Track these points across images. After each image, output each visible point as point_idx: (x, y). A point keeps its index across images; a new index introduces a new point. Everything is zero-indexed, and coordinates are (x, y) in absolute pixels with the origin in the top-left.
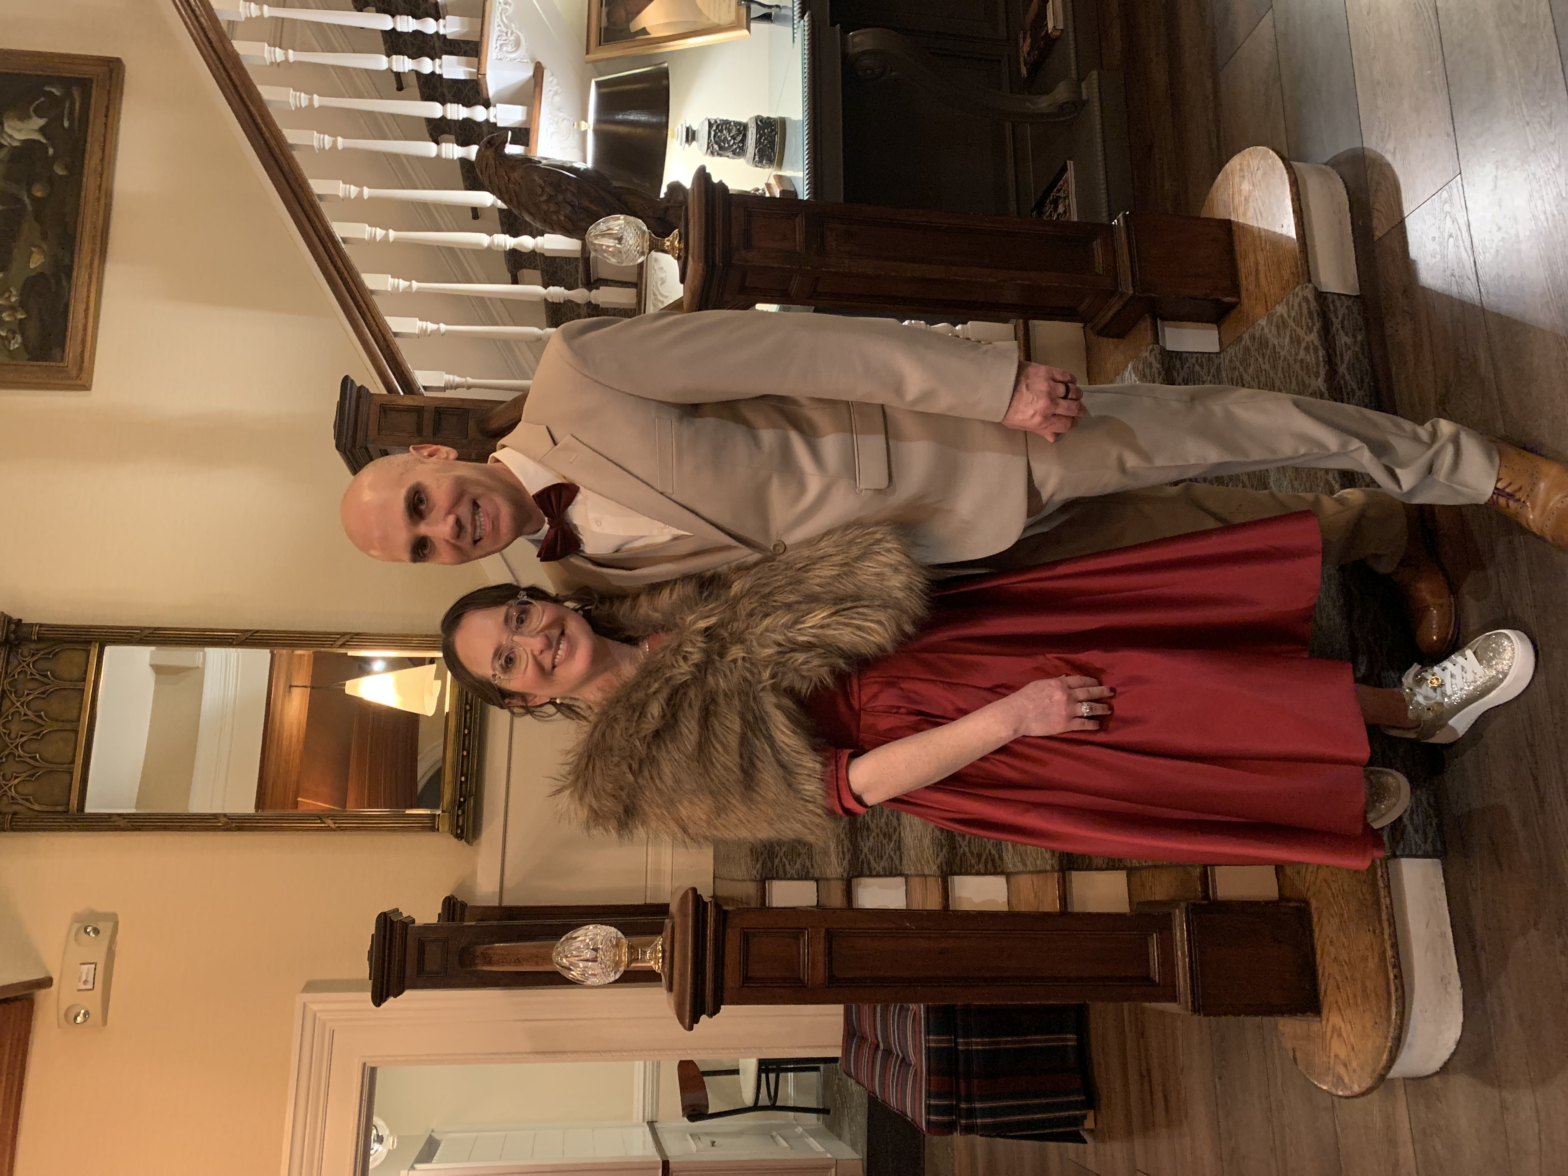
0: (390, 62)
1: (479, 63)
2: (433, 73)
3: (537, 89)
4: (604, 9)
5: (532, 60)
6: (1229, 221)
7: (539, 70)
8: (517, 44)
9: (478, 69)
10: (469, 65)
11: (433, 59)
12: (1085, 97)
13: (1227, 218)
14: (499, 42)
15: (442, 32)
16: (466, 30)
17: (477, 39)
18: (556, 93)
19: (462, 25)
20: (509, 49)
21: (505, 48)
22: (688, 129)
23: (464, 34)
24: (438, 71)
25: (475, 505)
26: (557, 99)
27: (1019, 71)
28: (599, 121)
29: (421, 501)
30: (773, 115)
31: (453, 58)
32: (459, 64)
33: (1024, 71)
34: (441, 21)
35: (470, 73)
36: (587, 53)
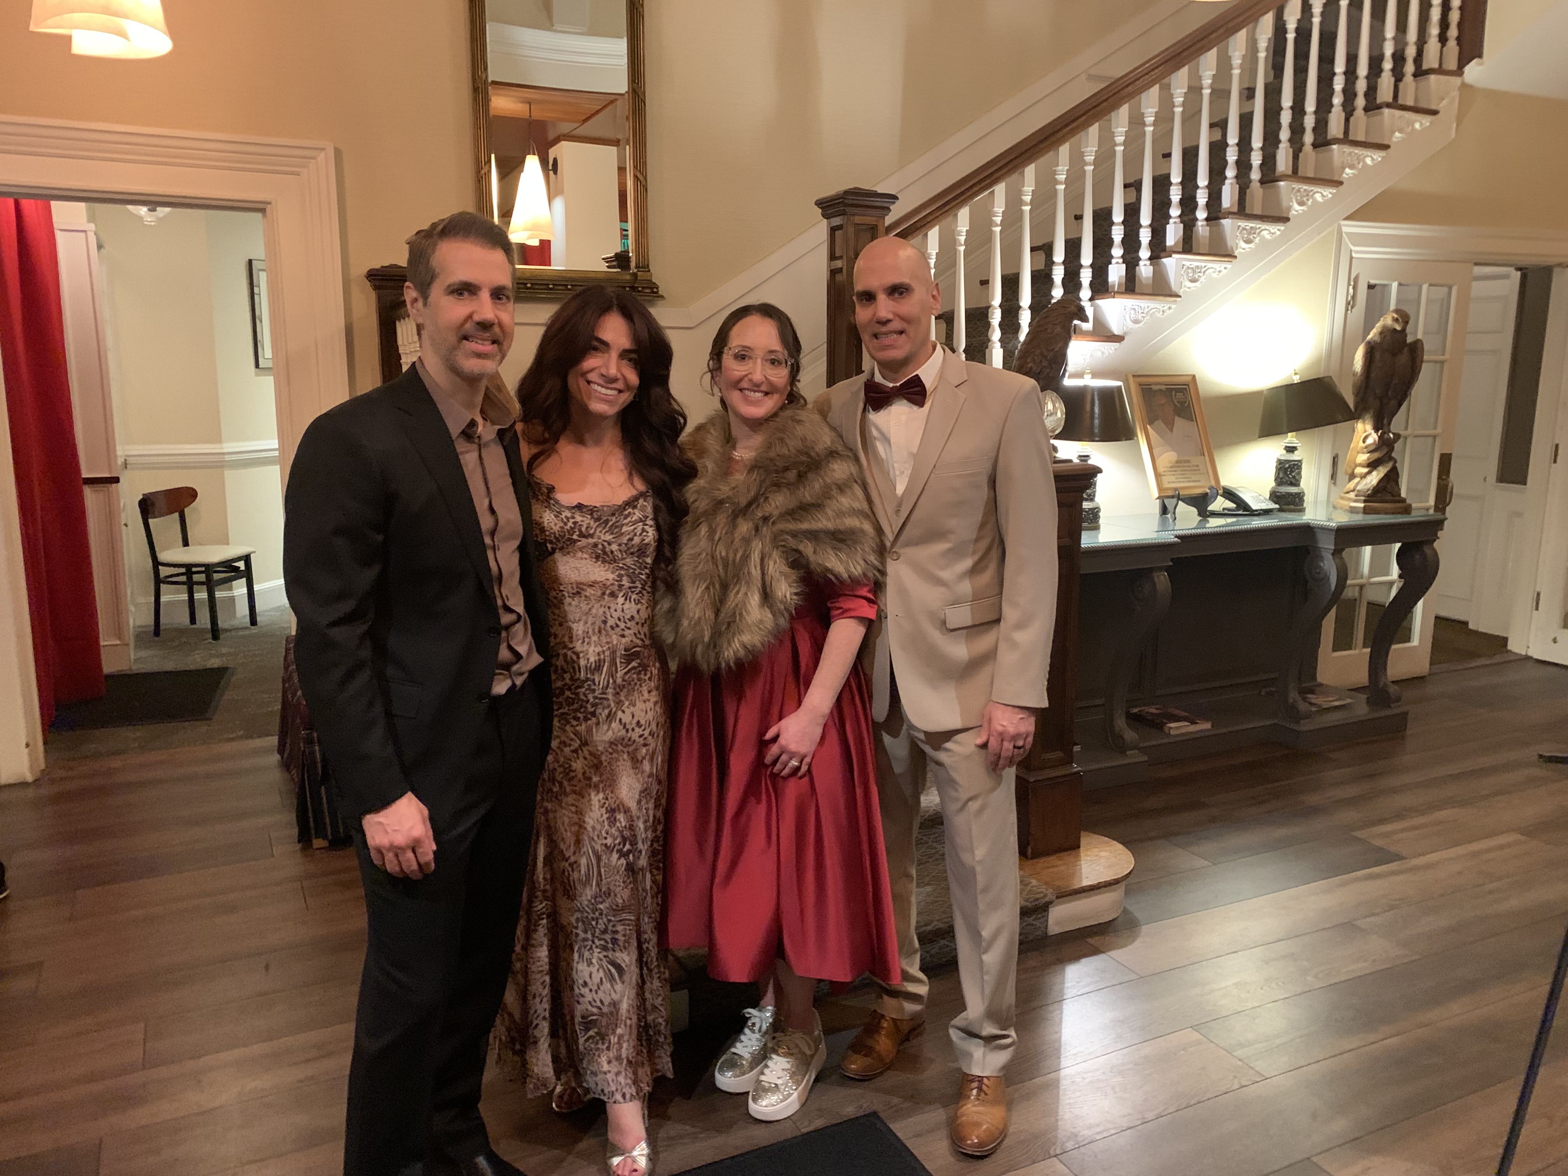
0: (1118, 224)
1: (1122, 293)
2: (1112, 257)
3: (1105, 339)
4: (1163, 387)
5: (1125, 333)
6: (1079, 847)
7: (1119, 339)
8: (1136, 322)
9: (1118, 292)
10: (1119, 284)
11: (1122, 257)
12: (1128, 753)
13: (1082, 845)
14: (1136, 308)
15: (1141, 263)
16: (1144, 282)
17: (1137, 291)
18: (1103, 353)
19: (1147, 278)
20: (1133, 316)
21: (1133, 312)
22: (1088, 456)
23: (1140, 280)
24: (1114, 261)
25: (901, 332)
26: (1099, 354)
27: (1136, 706)
28: (1093, 389)
29: (901, 293)
30: (1101, 521)
31: (1124, 273)
32: (1120, 277)
33: (1135, 710)
34: (1148, 263)
35: (1114, 286)
36: (1134, 376)
